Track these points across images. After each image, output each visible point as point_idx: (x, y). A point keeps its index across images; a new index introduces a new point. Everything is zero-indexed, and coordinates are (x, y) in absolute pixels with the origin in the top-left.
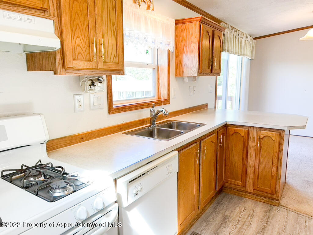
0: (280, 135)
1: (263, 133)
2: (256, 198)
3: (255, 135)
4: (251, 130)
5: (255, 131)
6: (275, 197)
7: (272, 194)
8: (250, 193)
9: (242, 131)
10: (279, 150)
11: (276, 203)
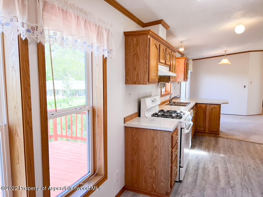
0: (219, 106)
1: (213, 106)
2: (210, 135)
3: (209, 107)
4: (207, 105)
5: (209, 105)
6: (218, 133)
7: (217, 132)
8: (207, 133)
9: (203, 106)
10: (219, 113)
11: (218, 136)
